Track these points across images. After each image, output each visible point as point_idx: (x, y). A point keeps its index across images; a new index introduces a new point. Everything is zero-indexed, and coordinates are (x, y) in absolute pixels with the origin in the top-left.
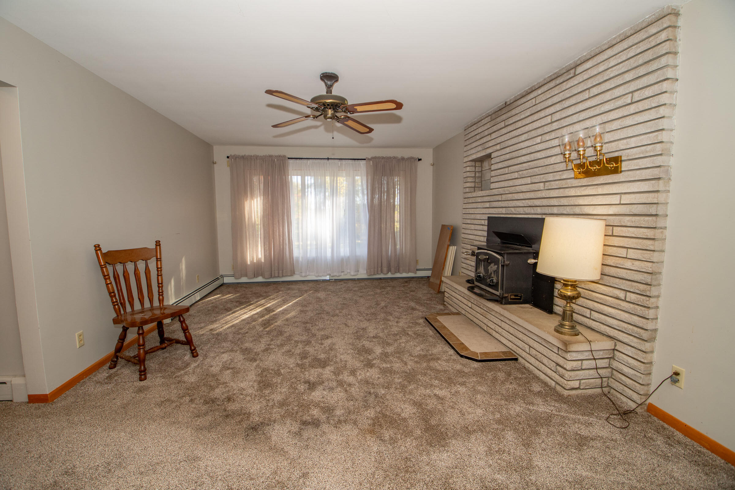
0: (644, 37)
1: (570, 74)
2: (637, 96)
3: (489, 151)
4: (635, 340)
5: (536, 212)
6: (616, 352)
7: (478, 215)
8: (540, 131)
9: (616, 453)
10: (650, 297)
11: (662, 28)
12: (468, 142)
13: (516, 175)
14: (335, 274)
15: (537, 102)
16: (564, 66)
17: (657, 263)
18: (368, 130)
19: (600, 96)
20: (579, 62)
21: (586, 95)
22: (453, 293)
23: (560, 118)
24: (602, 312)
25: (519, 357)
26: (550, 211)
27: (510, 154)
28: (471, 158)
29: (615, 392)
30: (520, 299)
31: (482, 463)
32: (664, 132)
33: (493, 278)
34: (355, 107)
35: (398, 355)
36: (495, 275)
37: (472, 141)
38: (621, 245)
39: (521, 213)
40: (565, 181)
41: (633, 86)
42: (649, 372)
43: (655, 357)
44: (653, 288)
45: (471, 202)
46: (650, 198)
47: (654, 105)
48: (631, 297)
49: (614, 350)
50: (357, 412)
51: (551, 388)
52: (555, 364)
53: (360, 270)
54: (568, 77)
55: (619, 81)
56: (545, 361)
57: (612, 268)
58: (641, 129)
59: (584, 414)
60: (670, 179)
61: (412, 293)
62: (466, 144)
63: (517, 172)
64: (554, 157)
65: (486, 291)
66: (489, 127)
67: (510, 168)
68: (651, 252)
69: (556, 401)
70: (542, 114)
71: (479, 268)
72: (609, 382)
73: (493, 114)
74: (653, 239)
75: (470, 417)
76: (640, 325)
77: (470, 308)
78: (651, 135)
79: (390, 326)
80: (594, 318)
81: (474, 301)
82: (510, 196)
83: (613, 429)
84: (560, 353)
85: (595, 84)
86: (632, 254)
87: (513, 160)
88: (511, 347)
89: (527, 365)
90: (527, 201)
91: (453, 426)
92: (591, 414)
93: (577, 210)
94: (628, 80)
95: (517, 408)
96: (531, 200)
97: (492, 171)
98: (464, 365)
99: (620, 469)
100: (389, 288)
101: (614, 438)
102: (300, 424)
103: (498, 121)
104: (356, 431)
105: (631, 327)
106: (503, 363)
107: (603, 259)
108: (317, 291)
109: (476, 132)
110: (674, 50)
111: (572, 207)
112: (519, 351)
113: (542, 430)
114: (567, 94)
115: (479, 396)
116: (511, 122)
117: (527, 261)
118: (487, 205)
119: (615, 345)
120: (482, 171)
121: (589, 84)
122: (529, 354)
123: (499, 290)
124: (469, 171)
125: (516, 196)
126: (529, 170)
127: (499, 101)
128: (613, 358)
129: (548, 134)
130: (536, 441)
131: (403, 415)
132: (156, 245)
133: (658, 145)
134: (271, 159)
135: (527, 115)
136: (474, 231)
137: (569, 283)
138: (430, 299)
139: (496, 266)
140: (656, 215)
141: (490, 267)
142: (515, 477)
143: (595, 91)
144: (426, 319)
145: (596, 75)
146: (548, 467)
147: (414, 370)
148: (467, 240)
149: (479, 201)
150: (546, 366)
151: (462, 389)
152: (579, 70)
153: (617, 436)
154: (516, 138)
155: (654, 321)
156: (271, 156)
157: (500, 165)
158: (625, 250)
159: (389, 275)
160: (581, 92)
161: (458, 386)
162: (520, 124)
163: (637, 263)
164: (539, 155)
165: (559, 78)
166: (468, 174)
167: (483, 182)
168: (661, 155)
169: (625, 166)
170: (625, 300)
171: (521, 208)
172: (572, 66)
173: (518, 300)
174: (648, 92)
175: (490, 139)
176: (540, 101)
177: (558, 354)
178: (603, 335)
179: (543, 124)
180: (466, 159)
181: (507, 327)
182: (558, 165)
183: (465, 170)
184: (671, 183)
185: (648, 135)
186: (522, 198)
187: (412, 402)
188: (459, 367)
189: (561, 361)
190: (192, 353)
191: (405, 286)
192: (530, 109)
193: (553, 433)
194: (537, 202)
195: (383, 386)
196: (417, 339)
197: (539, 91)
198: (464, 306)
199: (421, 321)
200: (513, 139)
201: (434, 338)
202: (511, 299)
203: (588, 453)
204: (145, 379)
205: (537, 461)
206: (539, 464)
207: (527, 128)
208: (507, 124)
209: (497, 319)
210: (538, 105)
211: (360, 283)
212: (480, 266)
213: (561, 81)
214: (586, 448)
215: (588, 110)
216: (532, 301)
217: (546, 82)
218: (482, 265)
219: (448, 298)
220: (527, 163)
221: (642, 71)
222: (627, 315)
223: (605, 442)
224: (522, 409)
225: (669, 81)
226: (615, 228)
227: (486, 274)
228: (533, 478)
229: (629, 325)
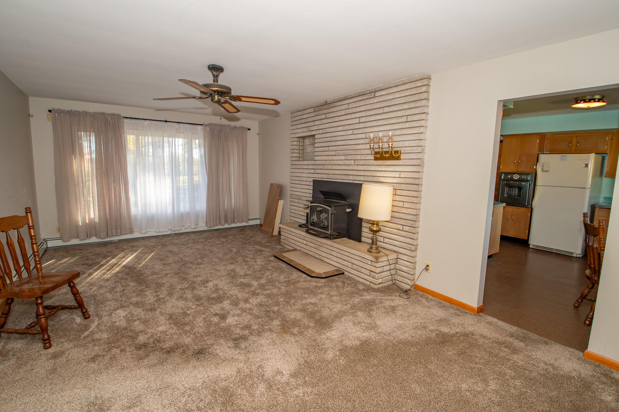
0: (414, 86)
1: (372, 95)
2: (410, 118)
3: (313, 133)
4: (408, 251)
5: (348, 179)
6: (398, 259)
7: (304, 178)
8: (351, 127)
9: (409, 310)
10: (415, 227)
11: (423, 84)
12: (294, 123)
13: (334, 153)
14: (176, 229)
15: (350, 107)
16: (368, 89)
17: (418, 209)
18: (236, 111)
19: (390, 113)
20: (377, 90)
21: (381, 111)
22: (290, 235)
23: (365, 121)
24: (390, 238)
25: (344, 271)
26: (358, 178)
27: (330, 138)
28: (297, 135)
29: (398, 282)
30: (341, 235)
31: (354, 330)
32: (422, 141)
33: (324, 222)
34: (241, 98)
35: (271, 284)
36: (326, 220)
37: (298, 123)
38: (401, 200)
39: (339, 178)
40: (368, 161)
41: (408, 112)
42: (414, 268)
43: (417, 259)
44: (417, 223)
45: (298, 167)
46: (415, 175)
47: (418, 126)
48: (406, 228)
49: (397, 258)
50: (268, 324)
51: (369, 286)
52: (369, 271)
53: (199, 224)
54: (370, 97)
55: (400, 107)
56: (363, 270)
57: (396, 213)
58: (411, 137)
59: (388, 296)
60: (424, 165)
61: (252, 239)
62: (292, 124)
63: (335, 151)
64: (361, 145)
65: (318, 232)
66: (313, 116)
67: (329, 147)
68: (416, 204)
69: (373, 292)
70: (353, 116)
71: (313, 216)
72: (395, 277)
73: (316, 107)
74: (417, 197)
75: (335, 310)
76: (411, 243)
77: (305, 244)
78: (416, 141)
79: (252, 265)
80: (386, 242)
81: (309, 240)
82: (330, 167)
83: (404, 300)
84: (372, 264)
85: (386, 105)
86: (406, 205)
87: (332, 142)
88: (338, 266)
89: (351, 275)
90: (343, 171)
91: (329, 317)
92: (391, 295)
93: (375, 179)
94: (405, 108)
95: (357, 300)
96: (345, 171)
97: (315, 147)
98: (316, 282)
99: (414, 316)
100: (231, 237)
101: (406, 304)
102: (233, 341)
103: (320, 113)
104: (275, 335)
105: (406, 245)
106: (337, 276)
107: (392, 208)
108: (164, 245)
109: (302, 117)
110: (428, 98)
111: (373, 177)
112: (344, 268)
113: (374, 308)
114: (370, 107)
115: (334, 298)
116: (331, 116)
117: (346, 210)
118: (312, 171)
119: (398, 256)
120: (304, 145)
121: (384, 104)
122: (352, 268)
123: (329, 230)
124: (295, 145)
125: (335, 167)
126: (344, 151)
127: (322, 100)
128: (397, 263)
129: (357, 130)
130: (374, 313)
131: (297, 318)
132: (27, 213)
133: (420, 147)
134: (103, 117)
135: (342, 114)
136: (301, 189)
137: (375, 223)
138: (268, 242)
139: (327, 215)
140: (418, 184)
141: (321, 215)
142: (372, 332)
143: (386, 110)
144: (275, 256)
145: (387, 100)
146: (384, 324)
147: (288, 291)
148: (295, 196)
149: (305, 168)
150: (363, 274)
151: (323, 296)
152: (378, 94)
153: (407, 303)
154: (334, 128)
155: (417, 240)
156: (103, 114)
157: (322, 145)
158: (402, 203)
159: (226, 226)
160: (378, 108)
161: (320, 295)
162: (337, 119)
163: (409, 210)
164: (351, 142)
165: (364, 96)
166: (295, 147)
167: (305, 154)
168: (421, 153)
169: (402, 156)
170: (403, 230)
171: (338, 176)
172: (373, 91)
173: (340, 236)
174: (415, 118)
175: (313, 124)
176: (351, 107)
177: (371, 265)
178: (391, 251)
179: (354, 123)
180: (293, 136)
181: (335, 254)
182: (363, 150)
183: (292, 143)
184: (424, 167)
185: (415, 141)
186: (339, 169)
187: (298, 310)
188: (314, 284)
189: (373, 269)
190: (84, 315)
191: (243, 234)
192: (345, 110)
193: (379, 308)
194: (350, 173)
195: (274, 305)
196: (277, 271)
197: (351, 101)
198: (300, 244)
199: (272, 258)
200: (332, 128)
201: (288, 269)
202: (336, 235)
203: (399, 313)
204: (50, 347)
205: (378, 323)
206: (380, 323)
207: (342, 123)
208: (327, 117)
209: (328, 250)
210: (350, 109)
211: (201, 234)
212: (314, 215)
213: (366, 98)
214: (396, 311)
215: (383, 120)
216: (347, 236)
217: (355, 95)
218: (315, 215)
219: (284, 239)
220: (343, 146)
221: (413, 105)
222: (404, 238)
223: (403, 307)
224: (359, 299)
225: (426, 114)
226: (397, 190)
227: (318, 220)
228: (380, 330)
229: (405, 244)
